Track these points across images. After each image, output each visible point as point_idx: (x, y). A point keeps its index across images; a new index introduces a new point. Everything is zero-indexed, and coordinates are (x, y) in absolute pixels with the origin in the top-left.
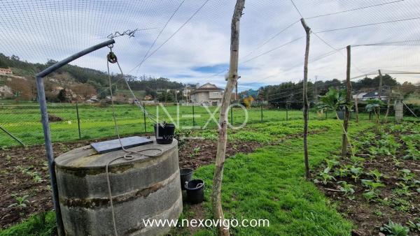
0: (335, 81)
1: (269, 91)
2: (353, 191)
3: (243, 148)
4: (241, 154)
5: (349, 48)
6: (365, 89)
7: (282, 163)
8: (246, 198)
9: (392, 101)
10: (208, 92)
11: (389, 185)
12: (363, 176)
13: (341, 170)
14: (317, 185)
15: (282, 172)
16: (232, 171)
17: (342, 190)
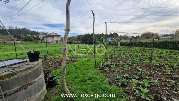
0: (103, 34)
1: (81, 37)
2: (108, 69)
3: (72, 60)
4: (71, 63)
5: (106, 23)
6: (110, 37)
7: (87, 64)
8: (75, 79)
9: (117, 41)
10: (53, 37)
11: (117, 66)
12: (111, 64)
13: (105, 64)
14: (98, 70)
15: (87, 67)
16: (68, 70)
17: (106, 69)
